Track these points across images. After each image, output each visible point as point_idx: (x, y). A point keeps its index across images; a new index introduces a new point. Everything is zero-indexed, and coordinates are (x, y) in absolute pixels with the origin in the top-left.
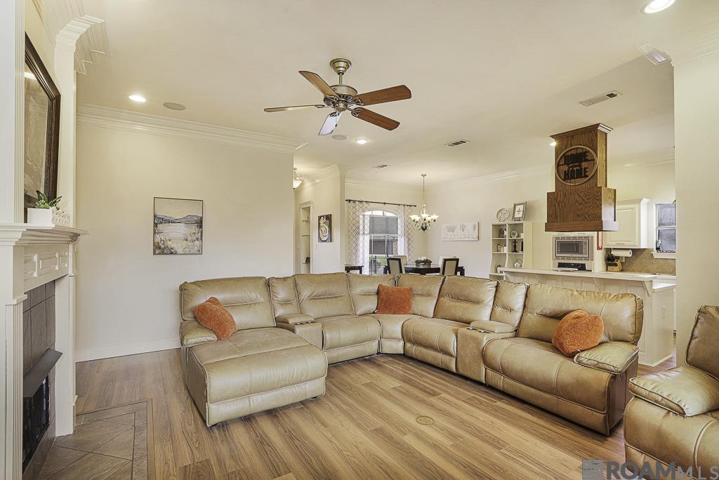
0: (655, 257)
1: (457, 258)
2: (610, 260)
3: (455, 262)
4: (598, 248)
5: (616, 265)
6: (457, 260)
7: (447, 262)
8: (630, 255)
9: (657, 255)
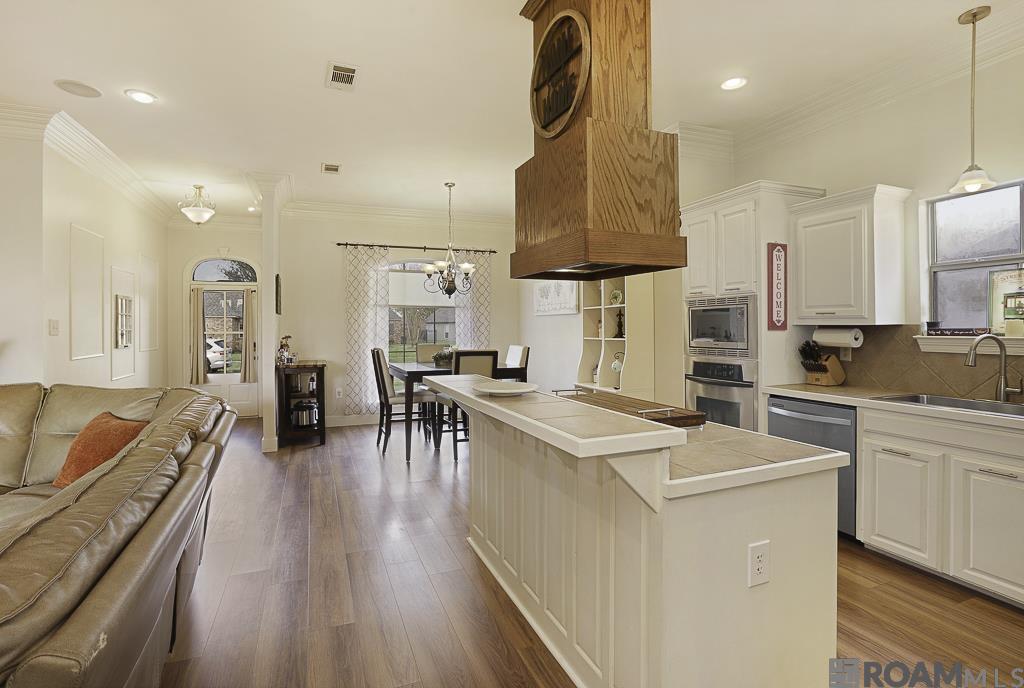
0: (924, 348)
1: (492, 348)
2: (812, 356)
3: (490, 359)
4: (772, 326)
5: (824, 369)
6: (494, 354)
7: (462, 359)
8: (857, 344)
9: (928, 344)
